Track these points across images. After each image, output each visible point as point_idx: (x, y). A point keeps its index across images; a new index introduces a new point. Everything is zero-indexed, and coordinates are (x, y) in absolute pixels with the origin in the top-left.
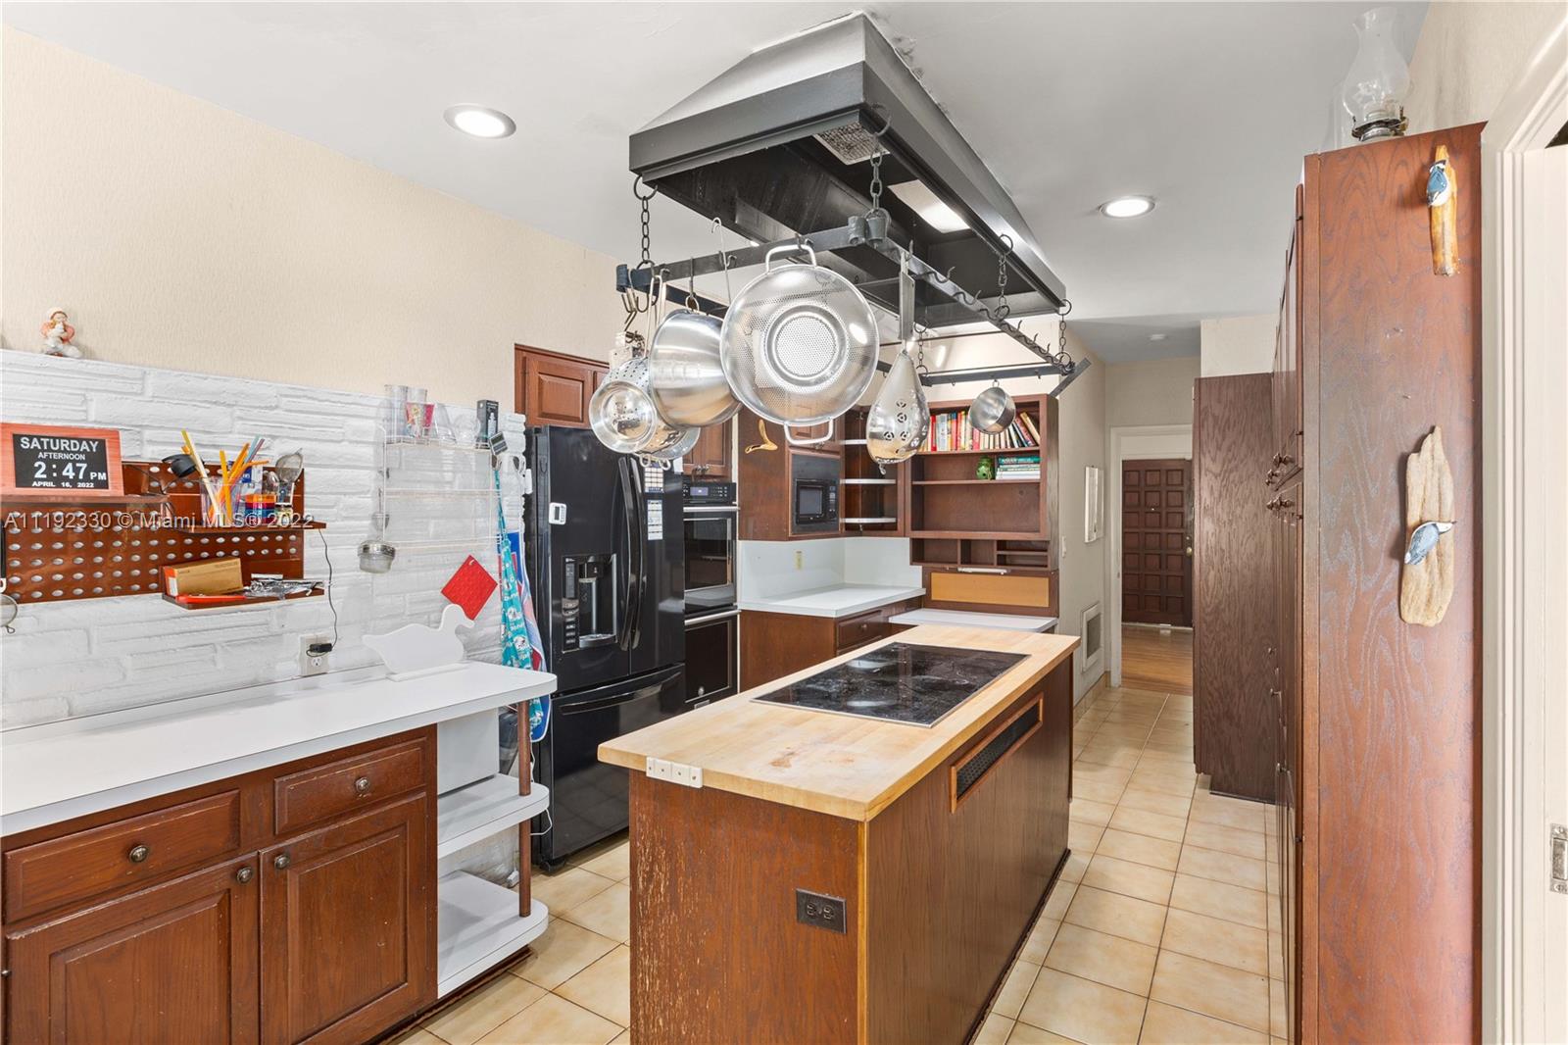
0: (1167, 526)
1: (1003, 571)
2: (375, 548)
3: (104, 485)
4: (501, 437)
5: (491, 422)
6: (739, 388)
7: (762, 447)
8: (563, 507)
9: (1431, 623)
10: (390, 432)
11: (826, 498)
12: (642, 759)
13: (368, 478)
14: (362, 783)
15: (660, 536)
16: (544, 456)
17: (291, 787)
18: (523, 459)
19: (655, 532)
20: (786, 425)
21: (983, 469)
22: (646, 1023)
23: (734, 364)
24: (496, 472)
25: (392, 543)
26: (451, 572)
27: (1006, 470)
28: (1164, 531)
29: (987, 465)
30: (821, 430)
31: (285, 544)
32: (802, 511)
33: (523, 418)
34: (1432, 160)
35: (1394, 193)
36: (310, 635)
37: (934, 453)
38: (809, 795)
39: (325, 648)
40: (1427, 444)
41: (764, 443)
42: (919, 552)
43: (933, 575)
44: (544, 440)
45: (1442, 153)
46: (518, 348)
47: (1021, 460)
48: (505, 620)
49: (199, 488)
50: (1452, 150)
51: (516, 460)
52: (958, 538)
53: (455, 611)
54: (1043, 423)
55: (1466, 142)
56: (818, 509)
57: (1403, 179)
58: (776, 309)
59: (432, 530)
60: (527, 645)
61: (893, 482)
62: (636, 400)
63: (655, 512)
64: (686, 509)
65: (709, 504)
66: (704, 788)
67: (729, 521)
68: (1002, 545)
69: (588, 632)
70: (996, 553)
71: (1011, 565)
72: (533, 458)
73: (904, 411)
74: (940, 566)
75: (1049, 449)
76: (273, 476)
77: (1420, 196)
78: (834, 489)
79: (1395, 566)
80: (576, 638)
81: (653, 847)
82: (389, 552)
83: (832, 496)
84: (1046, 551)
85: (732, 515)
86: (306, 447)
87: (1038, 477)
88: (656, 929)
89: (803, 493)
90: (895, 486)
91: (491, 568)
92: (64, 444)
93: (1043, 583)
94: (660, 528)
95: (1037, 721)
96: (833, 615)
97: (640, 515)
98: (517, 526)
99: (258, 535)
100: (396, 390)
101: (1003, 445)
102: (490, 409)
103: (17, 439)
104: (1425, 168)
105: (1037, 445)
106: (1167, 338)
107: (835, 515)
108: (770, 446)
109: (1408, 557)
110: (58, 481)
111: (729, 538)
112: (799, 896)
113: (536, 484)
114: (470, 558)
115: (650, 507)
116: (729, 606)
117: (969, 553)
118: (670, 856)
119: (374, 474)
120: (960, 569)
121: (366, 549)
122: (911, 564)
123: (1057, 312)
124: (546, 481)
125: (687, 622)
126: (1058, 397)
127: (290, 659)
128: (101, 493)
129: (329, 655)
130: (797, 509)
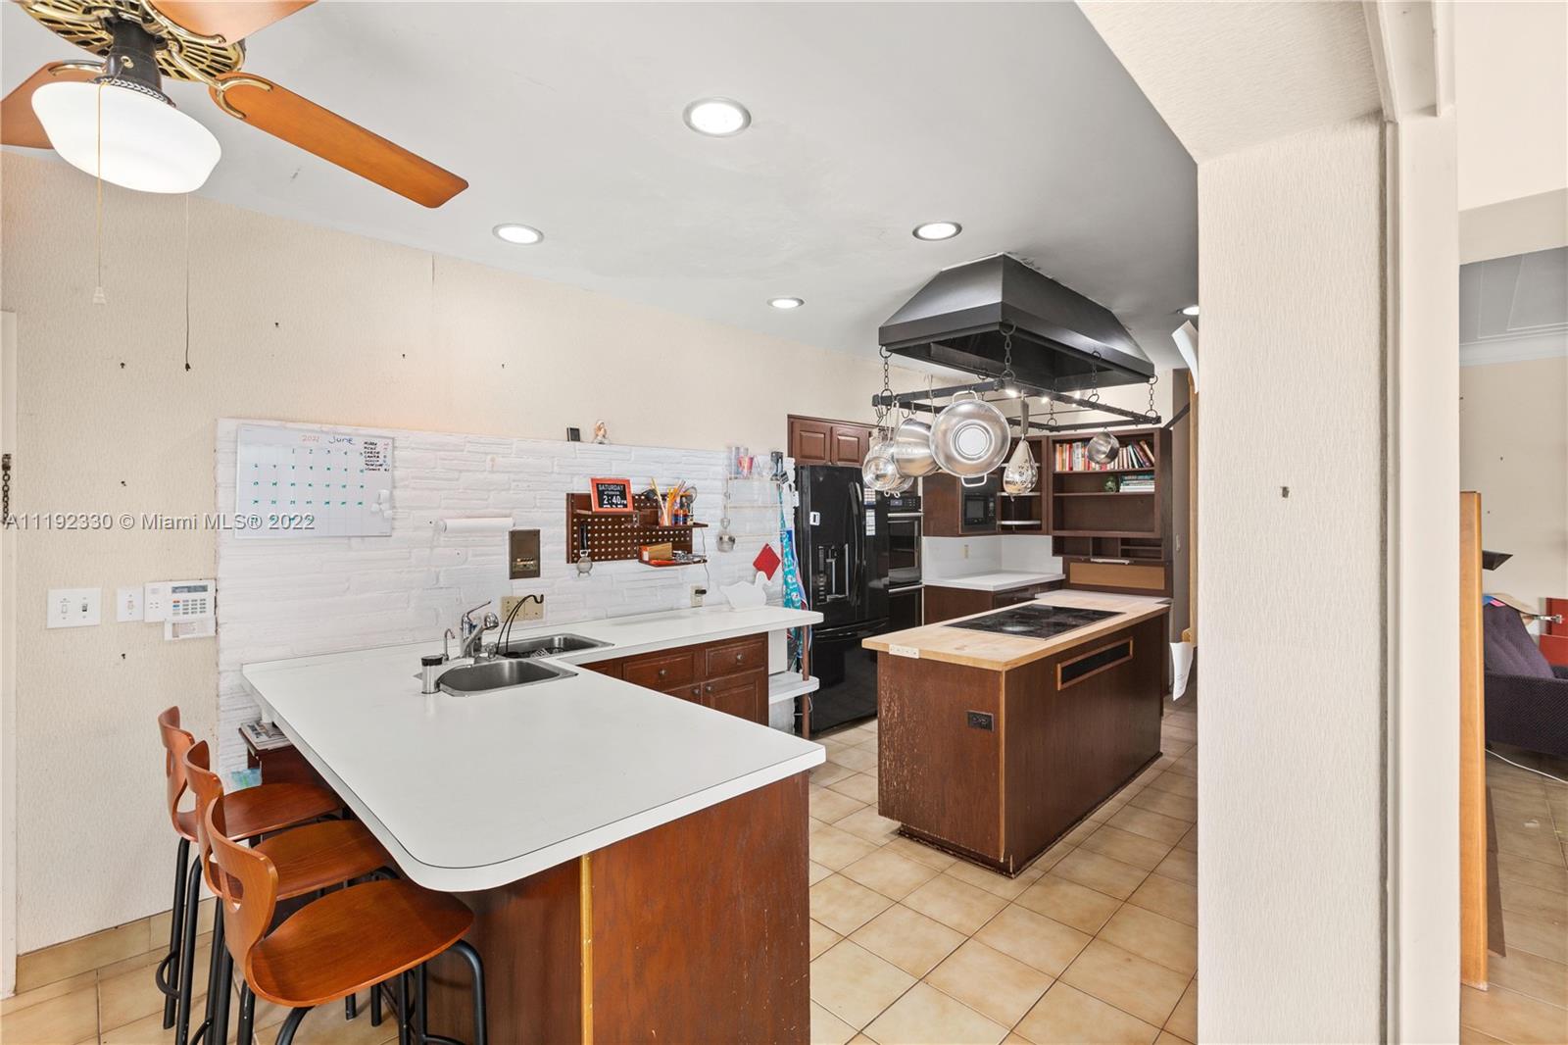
1: (1127, 562)
2: (726, 538)
3: (625, 506)
4: (785, 474)
5: (779, 464)
6: (938, 458)
8: (818, 514)
10: (731, 473)
11: (986, 507)
12: (887, 645)
13: (719, 499)
14: (739, 657)
15: (873, 533)
16: (807, 483)
17: (712, 654)
18: (793, 485)
19: (871, 531)
20: (962, 477)
21: (1110, 484)
22: (887, 784)
23: (937, 447)
24: (780, 494)
25: (733, 535)
26: (758, 553)
27: (1128, 485)
29: (1112, 481)
30: (981, 479)
31: (685, 536)
32: (969, 515)
33: (793, 460)
36: (694, 585)
37: (1072, 472)
38: (975, 659)
39: (704, 592)
42: (1059, 548)
43: (1072, 564)
44: (806, 473)
46: (790, 417)
47: (1140, 477)
48: (786, 582)
49: (658, 507)
51: (790, 486)
52: (1119, 536)
53: (762, 574)
54: (1157, 449)
56: (980, 514)
58: (959, 423)
59: (748, 528)
60: (799, 598)
61: (1038, 494)
62: (885, 464)
63: (870, 517)
64: (889, 515)
65: (902, 511)
66: (920, 659)
67: (916, 523)
68: (1125, 541)
69: (831, 593)
70: (1120, 548)
71: (1134, 557)
72: (799, 484)
73: (1022, 471)
74: (1075, 557)
75: (1162, 469)
76: (684, 499)
78: (992, 499)
80: (825, 595)
81: (890, 693)
82: (732, 540)
83: (991, 505)
84: (1160, 546)
85: (918, 518)
86: (698, 484)
87: (1153, 490)
88: (892, 735)
89: (970, 504)
90: (1040, 496)
91: (777, 551)
92: (612, 487)
93: (1160, 571)
94: (874, 528)
95: (1128, 654)
96: (992, 590)
97: (862, 518)
98: (790, 525)
99: (680, 531)
100: (734, 449)
101: (1126, 466)
102: (777, 457)
103: (598, 484)
105: (1153, 465)
107: (993, 519)
110: (612, 504)
111: (916, 534)
112: (969, 714)
113: (801, 501)
114: (767, 545)
115: (867, 514)
116: (917, 581)
117: (1100, 548)
118: (899, 698)
119: (722, 496)
120: (1092, 560)
121: (721, 539)
122: (1054, 555)
123: (1148, 382)
124: (808, 499)
125: (890, 591)
126: (1172, 429)
127: (687, 597)
128: (625, 510)
129: (704, 596)
130: (965, 514)
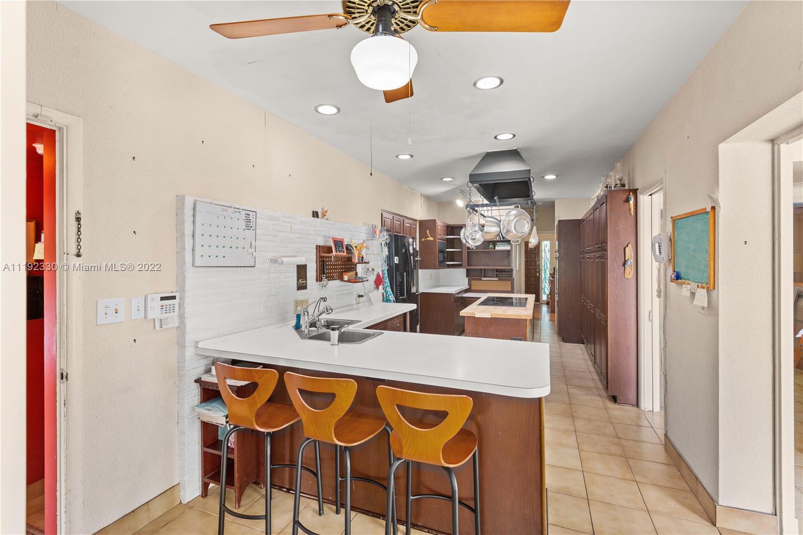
0: (530, 266)
1: (497, 279)
3: (344, 252)
6: (503, 232)
7: (428, 239)
9: (630, 277)
12: (474, 313)
16: (393, 243)
21: (491, 246)
23: (504, 227)
26: (375, 277)
27: (498, 246)
28: (529, 267)
34: (629, 195)
35: (623, 200)
36: (359, 293)
39: (361, 296)
40: (629, 245)
41: (429, 237)
42: (468, 274)
43: (473, 281)
45: (631, 194)
47: (503, 243)
50: (633, 193)
52: (482, 268)
55: (635, 192)
56: (442, 259)
57: (624, 197)
58: (516, 218)
60: (392, 298)
66: (491, 318)
68: (498, 270)
70: (495, 273)
71: (500, 277)
74: (475, 278)
77: (627, 200)
78: (445, 252)
79: (624, 268)
82: (373, 270)
83: (445, 255)
84: (511, 272)
87: (510, 249)
89: (440, 254)
90: (461, 251)
91: (382, 276)
92: (339, 242)
93: (509, 283)
100: (371, 225)
103: (334, 241)
104: (628, 196)
106: (543, 203)
107: (445, 261)
108: (431, 239)
109: (626, 266)
110: (339, 251)
111: (417, 269)
113: (390, 252)
114: (378, 273)
117: (486, 273)
120: (482, 279)
121: (368, 269)
122: (465, 278)
124: (393, 251)
127: (354, 298)
128: (344, 254)
129: (362, 298)
130: (439, 259)
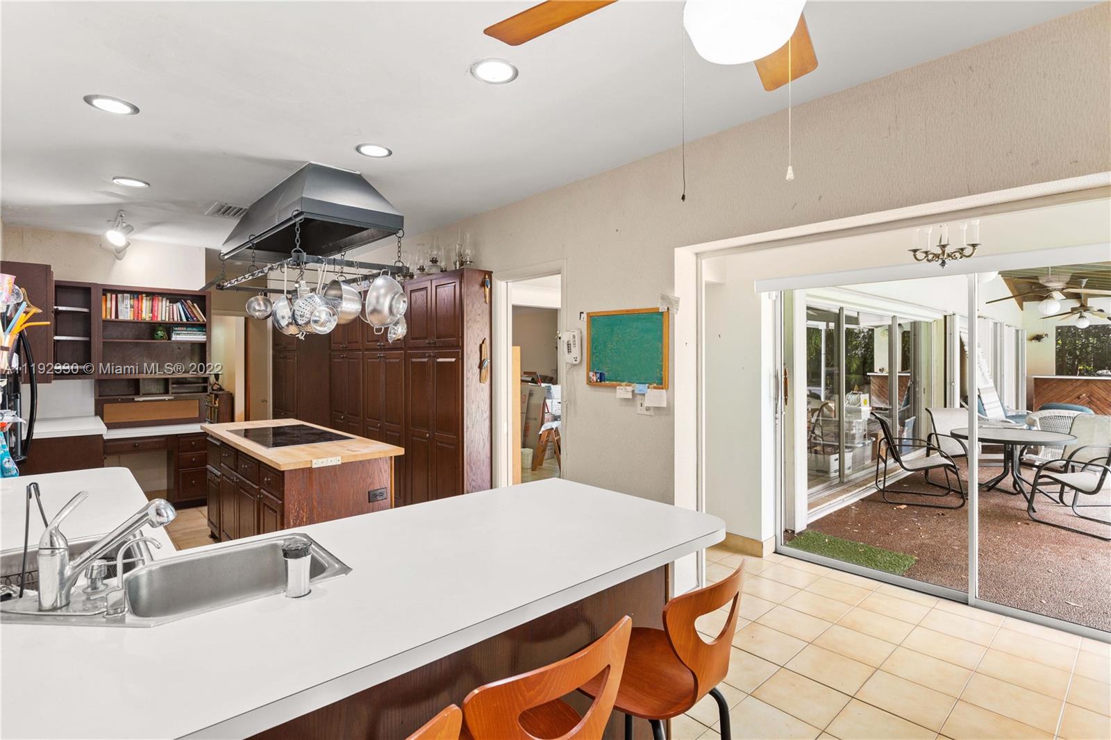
1: (167, 398)
12: (310, 461)
21: (160, 333)
27: (179, 334)
29: (163, 331)
35: (479, 283)
37: (117, 320)
40: (485, 342)
43: (105, 405)
47: (189, 329)
54: (209, 308)
61: (87, 339)
66: (342, 463)
68: (165, 381)
77: (483, 284)
79: (479, 370)
84: (203, 383)
87: (204, 340)
90: (90, 341)
101: (175, 319)
109: (482, 368)
